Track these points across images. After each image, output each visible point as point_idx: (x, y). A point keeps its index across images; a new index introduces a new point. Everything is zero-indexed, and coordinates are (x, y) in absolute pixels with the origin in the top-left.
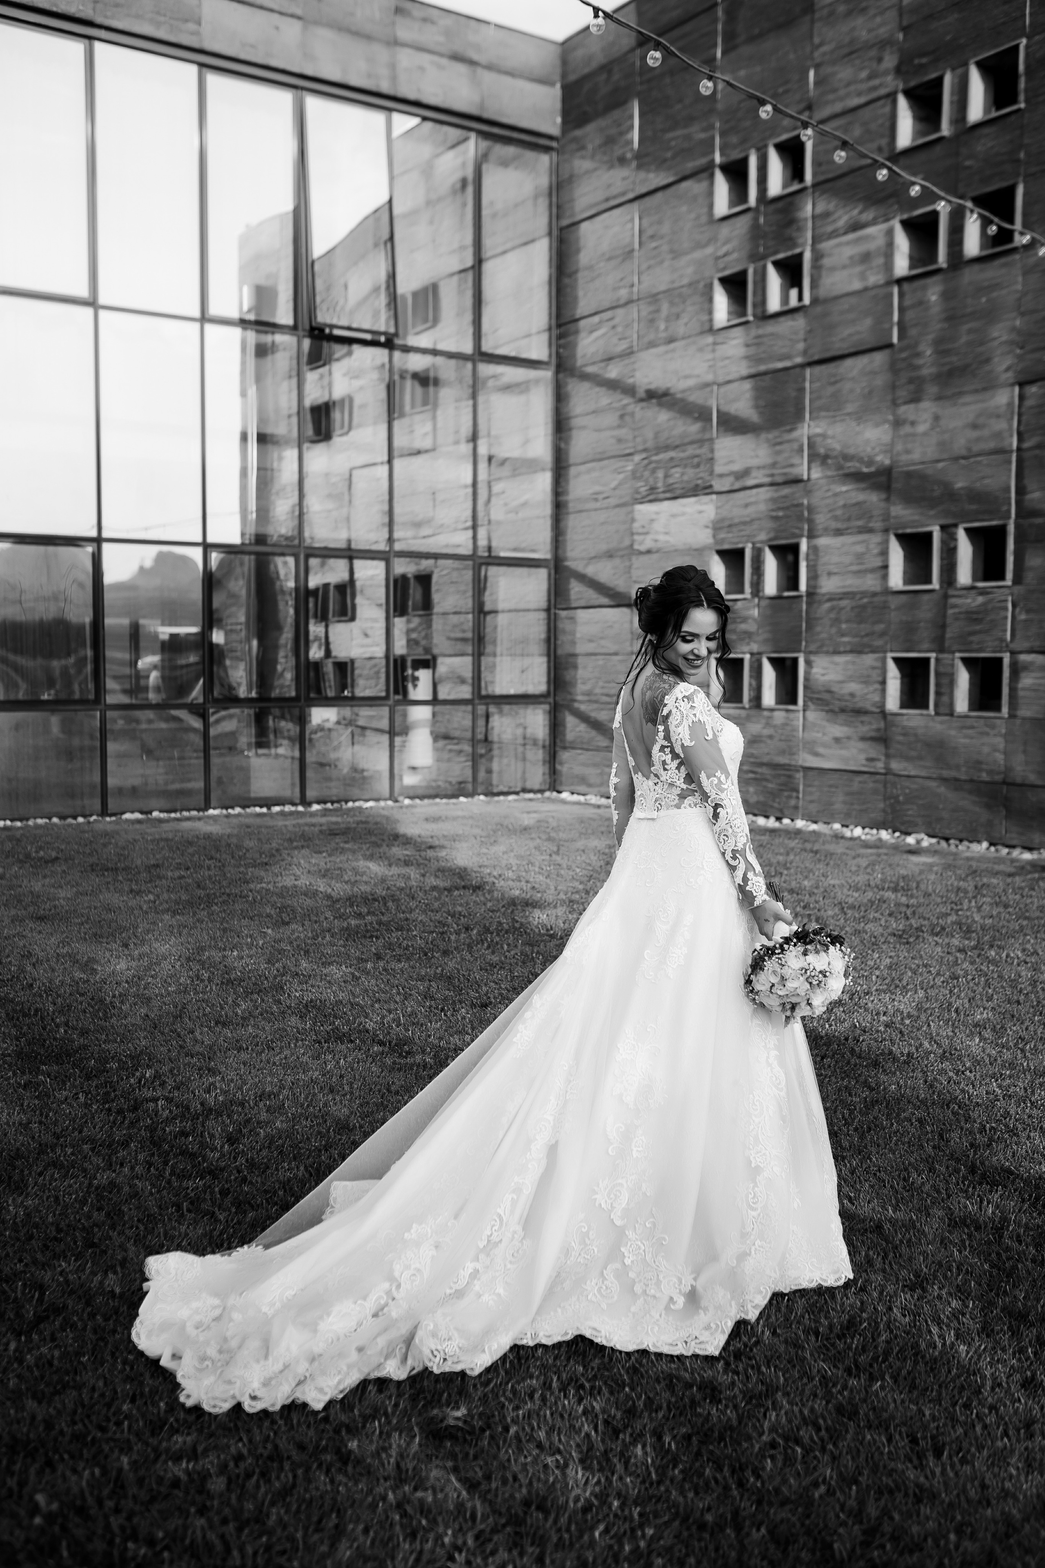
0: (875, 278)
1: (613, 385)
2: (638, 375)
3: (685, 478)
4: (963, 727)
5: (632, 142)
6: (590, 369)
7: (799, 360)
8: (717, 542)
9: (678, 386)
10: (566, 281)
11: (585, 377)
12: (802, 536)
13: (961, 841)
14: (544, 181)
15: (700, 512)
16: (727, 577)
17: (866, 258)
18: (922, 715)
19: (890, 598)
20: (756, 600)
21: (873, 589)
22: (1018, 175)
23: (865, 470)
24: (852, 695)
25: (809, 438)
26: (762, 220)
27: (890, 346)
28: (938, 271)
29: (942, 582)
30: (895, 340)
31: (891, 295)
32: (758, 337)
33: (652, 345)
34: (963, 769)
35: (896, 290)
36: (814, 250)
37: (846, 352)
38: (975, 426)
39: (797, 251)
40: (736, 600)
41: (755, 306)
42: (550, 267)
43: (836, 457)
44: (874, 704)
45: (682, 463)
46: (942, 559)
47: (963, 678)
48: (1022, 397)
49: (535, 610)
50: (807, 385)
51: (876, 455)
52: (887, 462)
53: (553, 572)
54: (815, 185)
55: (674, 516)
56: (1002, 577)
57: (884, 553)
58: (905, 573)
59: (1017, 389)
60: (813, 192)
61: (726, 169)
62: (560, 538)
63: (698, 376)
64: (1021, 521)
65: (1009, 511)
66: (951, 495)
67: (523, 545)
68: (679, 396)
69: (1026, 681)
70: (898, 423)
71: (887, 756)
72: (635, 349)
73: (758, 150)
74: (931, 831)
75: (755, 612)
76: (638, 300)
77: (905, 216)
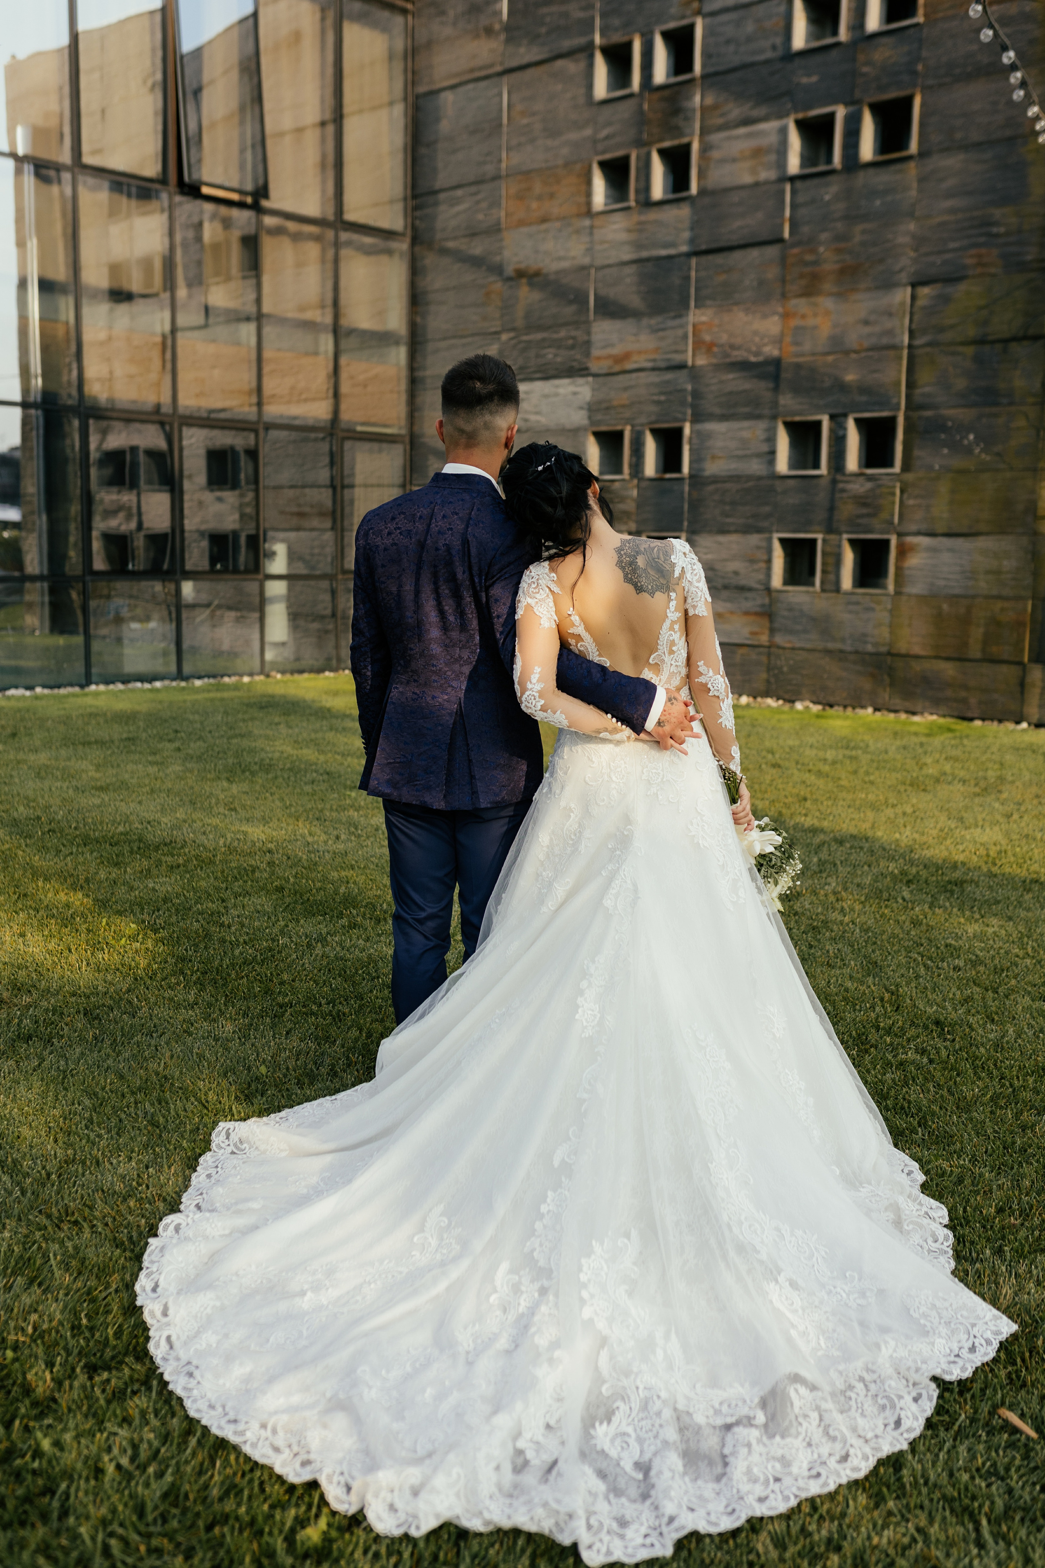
0: (767, 174)
1: (476, 262)
2: (507, 254)
3: (559, 359)
4: (849, 603)
5: (501, 12)
6: (451, 244)
7: (684, 249)
8: (592, 423)
9: (551, 266)
10: (423, 151)
11: (444, 252)
12: (684, 420)
13: (845, 707)
14: (399, 45)
15: (575, 394)
16: (602, 458)
17: (757, 152)
18: (807, 592)
19: (778, 483)
20: (635, 481)
21: (759, 473)
22: (915, 86)
23: (753, 359)
24: (736, 573)
25: (694, 326)
26: (646, 106)
27: (781, 240)
28: (833, 172)
29: (829, 468)
30: (786, 234)
31: (783, 192)
32: (640, 223)
33: (521, 223)
34: (849, 642)
35: (788, 187)
36: (701, 141)
37: (736, 243)
38: (866, 323)
39: (685, 140)
40: (613, 481)
41: (637, 191)
42: (406, 135)
43: (722, 346)
44: (759, 582)
45: (558, 344)
46: (830, 446)
47: (849, 557)
48: (913, 298)
49: (389, 486)
50: (693, 274)
51: (765, 345)
52: (776, 353)
53: (408, 447)
54: (704, 77)
55: (546, 396)
56: (890, 463)
57: (771, 440)
58: (790, 458)
59: (909, 290)
60: (702, 84)
61: (607, 52)
62: (416, 414)
63: (574, 258)
64: (911, 413)
65: (899, 404)
66: (842, 387)
67: (373, 420)
68: (552, 277)
69: (914, 561)
70: (786, 316)
71: (772, 631)
72: (503, 226)
73: (643, 35)
74: (814, 699)
75: (635, 493)
76: (507, 176)
77: (800, 116)
